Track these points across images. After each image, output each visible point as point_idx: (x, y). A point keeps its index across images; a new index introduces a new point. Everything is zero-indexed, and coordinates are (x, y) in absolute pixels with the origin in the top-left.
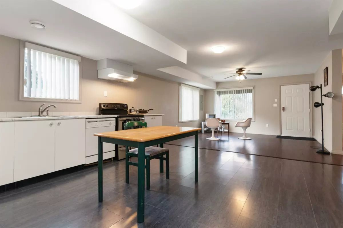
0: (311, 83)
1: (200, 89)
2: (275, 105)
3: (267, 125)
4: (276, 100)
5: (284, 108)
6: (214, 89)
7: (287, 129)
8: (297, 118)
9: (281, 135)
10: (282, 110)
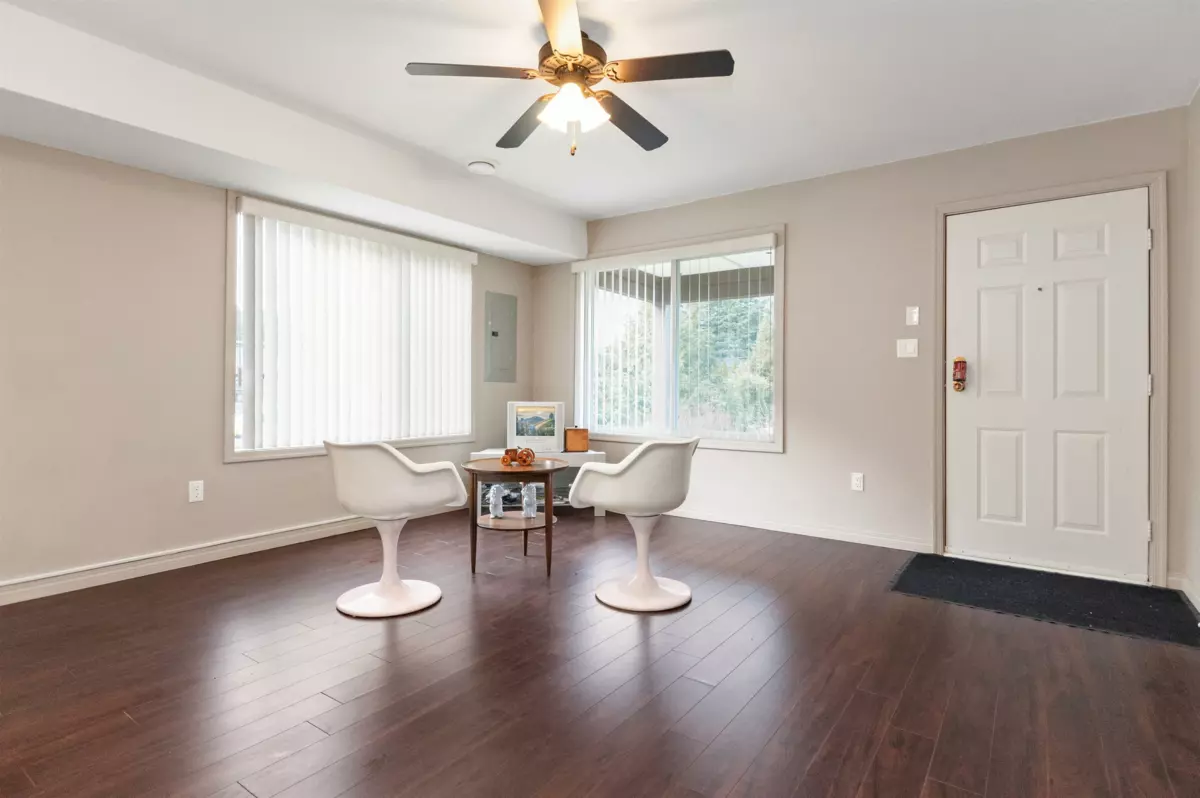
0: (1162, 178)
1: (473, 258)
2: (907, 348)
3: (856, 480)
4: (914, 316)
5: (961, 365)
6: (576, 257)
7: (985, 511)
8: (1056, 433)
9: (940, 553)
10: (950, 383)
